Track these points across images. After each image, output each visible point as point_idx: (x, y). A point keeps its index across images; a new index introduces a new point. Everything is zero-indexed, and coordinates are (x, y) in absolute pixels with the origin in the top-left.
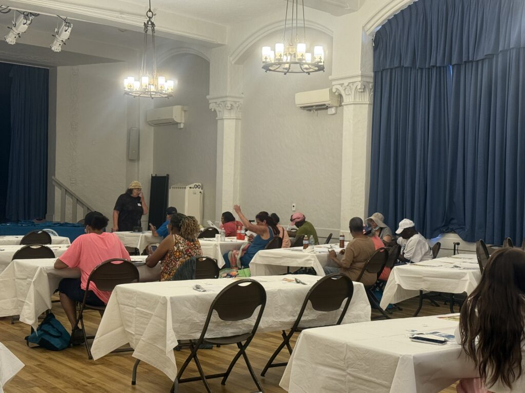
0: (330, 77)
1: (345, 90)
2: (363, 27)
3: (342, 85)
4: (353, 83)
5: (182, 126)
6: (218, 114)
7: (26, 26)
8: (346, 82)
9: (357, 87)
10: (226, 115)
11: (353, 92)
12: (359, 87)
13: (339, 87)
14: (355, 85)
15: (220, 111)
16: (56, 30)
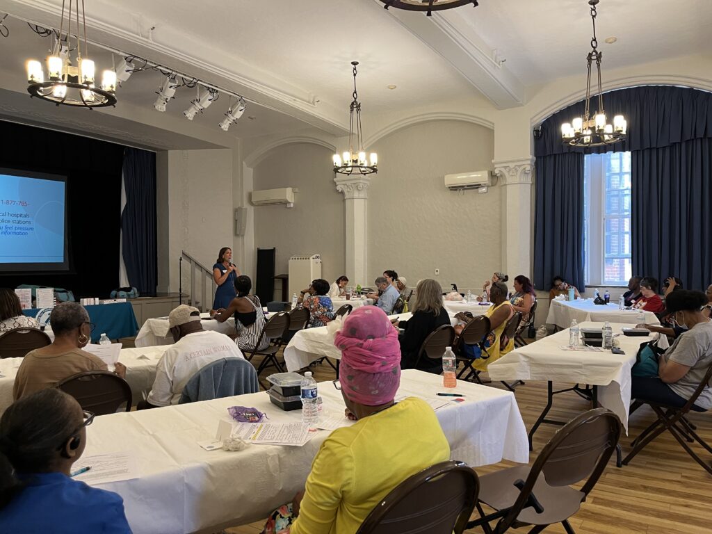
0: (493, 161)
1: (509, 172)
2: (531, 119)
3: (505, 167)
4: (520, 166)
5: (292, 205)
6: (346, 193)
7: (210, 102)
8: (512, 165)
9: (525, 169)
10: (356, 194)
11: (519, 173)
12: (527, 169)
13: (503, 170)
14: (523, 167)
15: (348, 192)
16: (230, 109)
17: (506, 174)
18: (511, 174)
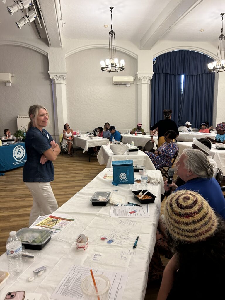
0: (137, 73)
3: (142, 76)
8: (145, 76)
11: (147, 79)
17: (142, 79)
18: (144, 79)
